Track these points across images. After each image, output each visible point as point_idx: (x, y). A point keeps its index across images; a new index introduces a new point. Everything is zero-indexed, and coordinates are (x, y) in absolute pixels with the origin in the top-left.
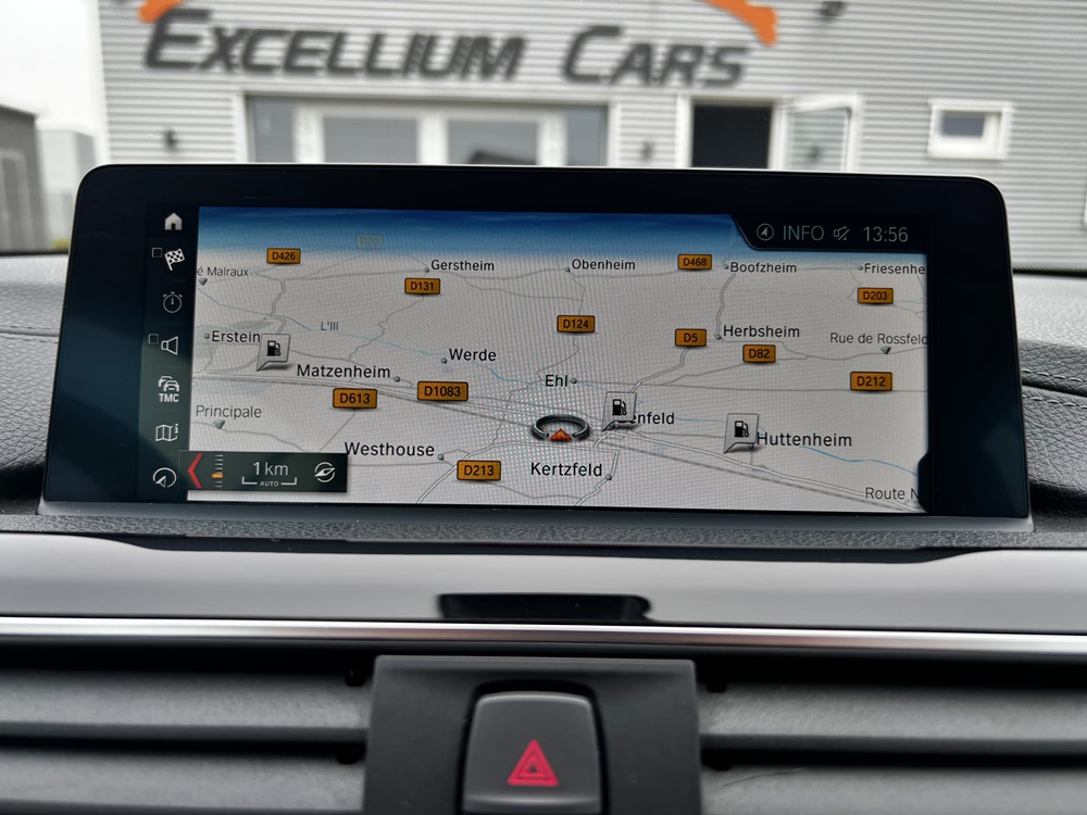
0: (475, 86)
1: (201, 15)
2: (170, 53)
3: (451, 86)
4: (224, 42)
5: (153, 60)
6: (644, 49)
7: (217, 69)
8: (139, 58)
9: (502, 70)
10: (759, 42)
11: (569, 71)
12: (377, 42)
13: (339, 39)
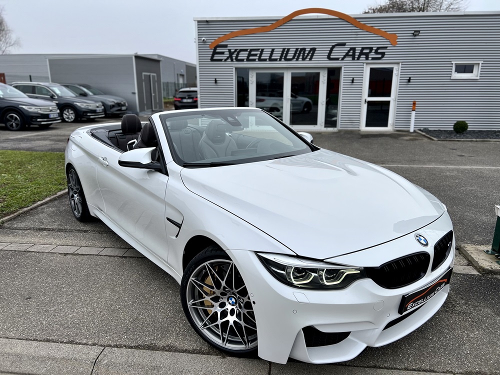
1: (226, 46)
2: (217, 57)
3: (294, 63)
4: (231, 54)
5: (212, 60)
6: (354, 49)
7: (230, 60)
9: (309, 57)
10: (391, 44)
11: (329, 58)
12: (273, 50)
13: (262, 50)
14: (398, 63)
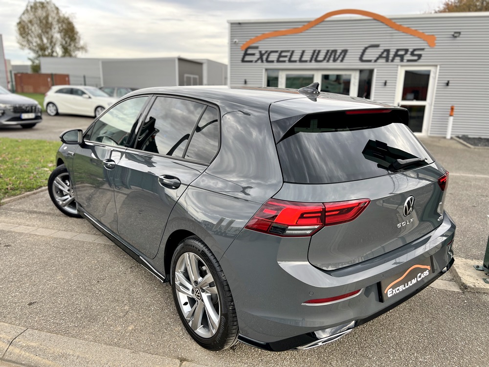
0: (331, 65)
1: (257, 48)
2: (248, 58)
3: (324, 65)
4: (261, 55)
5: (243, 61)
6: (388, 51)
7: (260, 61)
8: (241, 59)
9: (340, 59)
10: (429, 46)
11: (361, 59)
12: (303, 52)
13: (293, 52)
14: (436, 66)
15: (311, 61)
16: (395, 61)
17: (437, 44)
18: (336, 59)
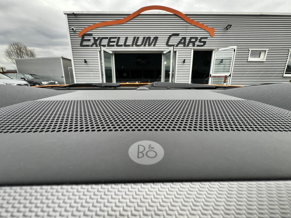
0: (147, 48)
1: (91, 35)
2: (85, 43)
3: (142, 48)
5: (82, 45)
6: (185, 38)
9: (153, 44)
10: (210, 36)
13: (119, 38)
15: (132, 46)
16: (189, 46)
17: (215, 35)
18: (150, 44)
